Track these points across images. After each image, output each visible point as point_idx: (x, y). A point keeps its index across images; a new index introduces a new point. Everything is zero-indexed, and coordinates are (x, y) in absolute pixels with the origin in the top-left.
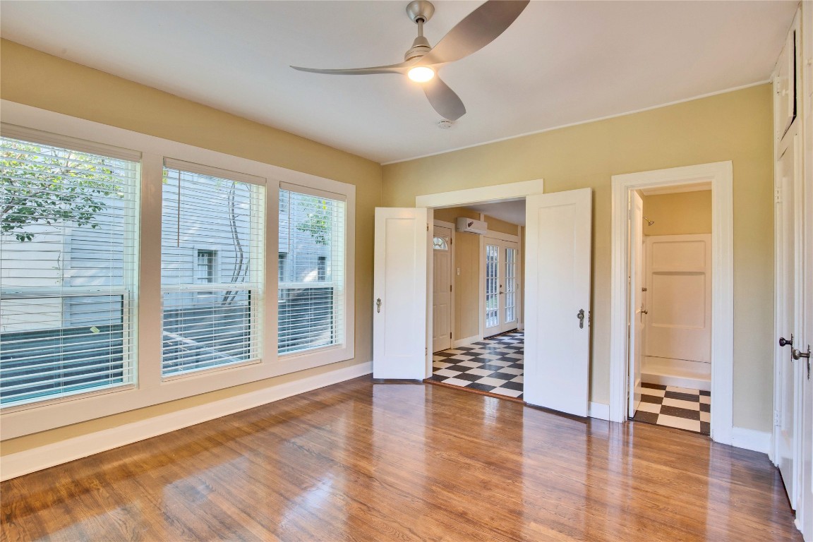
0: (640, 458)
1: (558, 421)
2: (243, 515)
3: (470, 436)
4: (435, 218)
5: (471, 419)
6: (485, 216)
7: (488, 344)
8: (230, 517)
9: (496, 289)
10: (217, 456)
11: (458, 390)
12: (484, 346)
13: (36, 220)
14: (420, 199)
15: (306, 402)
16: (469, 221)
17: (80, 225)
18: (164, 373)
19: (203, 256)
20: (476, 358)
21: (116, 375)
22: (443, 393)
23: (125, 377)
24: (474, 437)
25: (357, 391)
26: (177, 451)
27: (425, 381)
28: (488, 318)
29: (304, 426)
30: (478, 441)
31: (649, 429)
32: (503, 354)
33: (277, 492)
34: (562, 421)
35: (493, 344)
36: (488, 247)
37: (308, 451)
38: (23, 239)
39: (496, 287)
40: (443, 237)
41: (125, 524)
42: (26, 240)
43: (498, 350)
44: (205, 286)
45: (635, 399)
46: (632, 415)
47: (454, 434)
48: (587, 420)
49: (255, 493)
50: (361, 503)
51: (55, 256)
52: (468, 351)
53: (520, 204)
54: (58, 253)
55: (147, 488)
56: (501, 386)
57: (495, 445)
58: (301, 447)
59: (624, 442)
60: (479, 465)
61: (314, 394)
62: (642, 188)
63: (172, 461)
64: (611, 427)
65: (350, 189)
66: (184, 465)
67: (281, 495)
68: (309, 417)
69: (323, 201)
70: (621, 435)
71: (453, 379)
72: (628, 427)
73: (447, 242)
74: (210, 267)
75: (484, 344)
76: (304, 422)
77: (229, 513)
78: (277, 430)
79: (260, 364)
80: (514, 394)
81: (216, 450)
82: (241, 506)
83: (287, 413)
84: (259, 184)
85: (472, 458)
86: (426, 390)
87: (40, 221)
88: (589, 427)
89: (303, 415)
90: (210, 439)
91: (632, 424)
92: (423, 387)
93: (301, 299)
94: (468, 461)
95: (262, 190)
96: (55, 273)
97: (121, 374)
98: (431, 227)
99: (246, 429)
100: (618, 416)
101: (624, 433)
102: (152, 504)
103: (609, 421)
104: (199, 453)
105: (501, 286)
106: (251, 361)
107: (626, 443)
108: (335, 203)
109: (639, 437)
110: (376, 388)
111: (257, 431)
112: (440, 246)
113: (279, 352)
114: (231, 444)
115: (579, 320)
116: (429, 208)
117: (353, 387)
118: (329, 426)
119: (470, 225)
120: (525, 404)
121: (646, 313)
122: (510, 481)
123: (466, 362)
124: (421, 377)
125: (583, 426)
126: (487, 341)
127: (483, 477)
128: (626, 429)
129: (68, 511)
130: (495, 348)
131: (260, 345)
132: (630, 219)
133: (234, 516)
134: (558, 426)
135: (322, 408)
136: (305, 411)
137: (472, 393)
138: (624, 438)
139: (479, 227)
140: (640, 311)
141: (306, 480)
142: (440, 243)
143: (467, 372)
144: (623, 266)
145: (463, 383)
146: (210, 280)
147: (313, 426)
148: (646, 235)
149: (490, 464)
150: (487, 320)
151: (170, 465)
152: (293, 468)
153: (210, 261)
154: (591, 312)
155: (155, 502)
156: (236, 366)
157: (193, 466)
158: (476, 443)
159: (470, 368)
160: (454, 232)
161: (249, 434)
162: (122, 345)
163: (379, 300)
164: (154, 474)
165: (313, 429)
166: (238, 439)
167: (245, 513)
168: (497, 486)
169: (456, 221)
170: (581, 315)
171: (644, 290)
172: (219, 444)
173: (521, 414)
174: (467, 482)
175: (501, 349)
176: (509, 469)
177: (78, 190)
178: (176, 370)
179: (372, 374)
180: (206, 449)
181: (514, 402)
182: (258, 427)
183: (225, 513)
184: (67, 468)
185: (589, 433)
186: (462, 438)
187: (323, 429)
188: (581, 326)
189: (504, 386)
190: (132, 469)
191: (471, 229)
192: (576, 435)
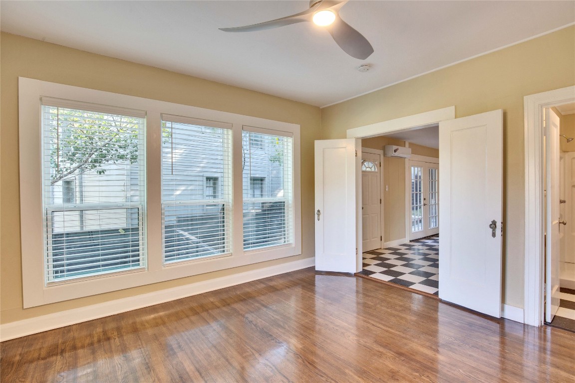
0: (558, 367)
1: (471, 320)
2: (197, 373)
3: (387, 326)
4: (363, 146)
5: (389, 310)
6: (410, 143)
7: (414, 246)
8: (187, 373)
9: (420, 202)
10: (192, 322)
11: (382, 283)
12: (410, 247)
13: (108, 161)
14: (350, 132)
15: (263, 286)
16: (395, 147)
17: (132, 163)
18: (166, 260)
19: (210, 181)
20: (401, 257)
21: (133, 261)
22: (370, 286)
23: (141, 262)
24: (390, 327)
25: (302, 280)
26: (169, 316)
27: (356, 275)
28: (413, 225)
29: (257, 305)
30: (393, 331)
31: (568, 336)
32: (425, 255)
33: (225, 358)
34: (473, 319)
35: (417, 246)
36: (412, 168)
37: (255, 325)
38: (100, 173)
39: (420, 199)
40: (373, 161)
41: (122, 368)
42: (102, 173)
43: (421, 251)
44: (211, 201)
45: (552, 303)
46: (549, 320)
47: (373, 322)
48: (501, 321)
49: (209, 356)
50: (284, 376)
51: (122, 183)
52: (395, 251)
53: (433, 130)
54: (124, 181)
55: (143, 342)
56: (419, 283)
57: (407, 336)
58: (251, 322)
59: (540, 348)
60: (390, 354)
61: (270, 280)
62: (556, 105)
63: (164, 323)
64: (526, 330)
65: (296, 128)
66: (170, 327)
67: (227, 360)
68: (262, 298)
69: (276, 138)
70: (537, 340)
71: (379, 275)
72: (545, 332)
73: (376, 165)
74: (215, 188)
75: (410, 246)
76: (258, 302)
77: (188, 370)
78: (237, 306)
79: (230, 257)
80: (431, 290)
81: (194, 318)
82: (197, 366)
83: (248, 293)
84: (228, 128)
85: (385, 346)
86: (357, 282)
87: (110, 162)
88: (502, 327)
89: (258, 296)
90: (192, 309)
91: (549, 330)
92: (354, 279)
93: (274, 209)
94: (381, 349)
95: (230, 132)
96: (123, 194)
97: (138, 260)
98: (360, 154)
99: (217, 303)
100: (534, 319)
101: (540, 338)
102: (142, 355)
103: (524, 324)
104: (182, 318)
105: (425, 199)
106: (226, 254)
107: (543, 349)
108: (285, 139)
109: (557, 344)
110: (318, 278)
111: (224, 306)
112: (371, 168)
113: (244, 248)
114: (204, 314)
115: (491, 230)
116: (357, 139)
117: (300, 276)
118: (274, 306)
119: (395, 151)
120: (441, 301)
121: (565, 224)
122: (417, 374)
123: (392, 260)
124: (353, 271)
125: (496, 327)
126: (412, 243)
127: (392, 367)
128: (543, 334)
129: (94, 352)
130: (419, 250)
131: (231, 243)
132: (545, 135)
133: (190, 373)
134: (471, 324)
135: (273, 291)
136: (260, 293)
137: (394, 287)
138: (540, 344)
139: (404, 152)
140: (557, 221)
141: (248, 350)
142: (371, 167)
143: (392, 269)
144: (538, 180)
145: (387, 278)
146: (215, 197)
147: (263, 305)
148: (564, 151)
149: (401, 354)
150: (413, 227)
151: (162, 326)
152: (241, 339)
153: (214, 184)
154: (504, 223)
155: (144, 353)
156: (217, 257)
157: (176, 328)
158: (390, 333)
159: (395, 266)
160: (382, 157)
161: (218, 308)
162: (139, 241)
163: (319, 211)
164: (150, 332)
165: (262, 308)
166: (210, 311)
167: (198, 371)
168: (404, 378)
169: (384, 149)
170: (493, 225)
171: (562, 202)
172: (197, 313)
173: (436, 309)
174: (377, 369)
175: (423, 250)
176: (417, 362)
177: (129, 141)
178: (187, 257)
179: (314, 267)
180: (187, 316)
181: (430, 298)
182: (226, 303)
183: (185, 370)
184: (103, 321)
185: (503, 334)
186: (379, 327)
187: (271, 309)
188: (494, 235)
189: (422, 283)
190: (138, 326)
191: (396, 154)
192: (487, 335)
